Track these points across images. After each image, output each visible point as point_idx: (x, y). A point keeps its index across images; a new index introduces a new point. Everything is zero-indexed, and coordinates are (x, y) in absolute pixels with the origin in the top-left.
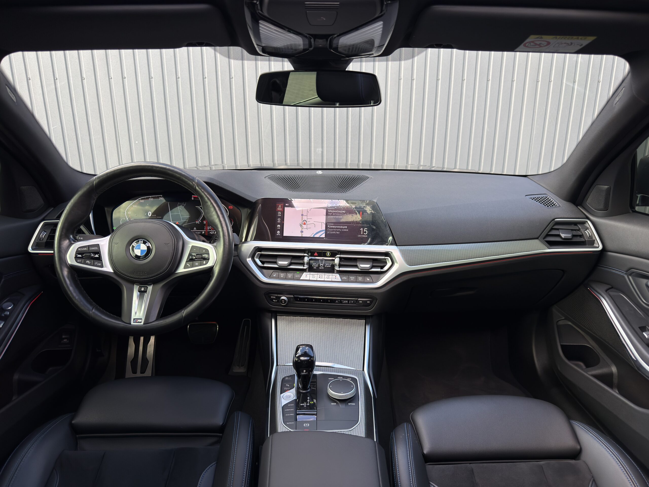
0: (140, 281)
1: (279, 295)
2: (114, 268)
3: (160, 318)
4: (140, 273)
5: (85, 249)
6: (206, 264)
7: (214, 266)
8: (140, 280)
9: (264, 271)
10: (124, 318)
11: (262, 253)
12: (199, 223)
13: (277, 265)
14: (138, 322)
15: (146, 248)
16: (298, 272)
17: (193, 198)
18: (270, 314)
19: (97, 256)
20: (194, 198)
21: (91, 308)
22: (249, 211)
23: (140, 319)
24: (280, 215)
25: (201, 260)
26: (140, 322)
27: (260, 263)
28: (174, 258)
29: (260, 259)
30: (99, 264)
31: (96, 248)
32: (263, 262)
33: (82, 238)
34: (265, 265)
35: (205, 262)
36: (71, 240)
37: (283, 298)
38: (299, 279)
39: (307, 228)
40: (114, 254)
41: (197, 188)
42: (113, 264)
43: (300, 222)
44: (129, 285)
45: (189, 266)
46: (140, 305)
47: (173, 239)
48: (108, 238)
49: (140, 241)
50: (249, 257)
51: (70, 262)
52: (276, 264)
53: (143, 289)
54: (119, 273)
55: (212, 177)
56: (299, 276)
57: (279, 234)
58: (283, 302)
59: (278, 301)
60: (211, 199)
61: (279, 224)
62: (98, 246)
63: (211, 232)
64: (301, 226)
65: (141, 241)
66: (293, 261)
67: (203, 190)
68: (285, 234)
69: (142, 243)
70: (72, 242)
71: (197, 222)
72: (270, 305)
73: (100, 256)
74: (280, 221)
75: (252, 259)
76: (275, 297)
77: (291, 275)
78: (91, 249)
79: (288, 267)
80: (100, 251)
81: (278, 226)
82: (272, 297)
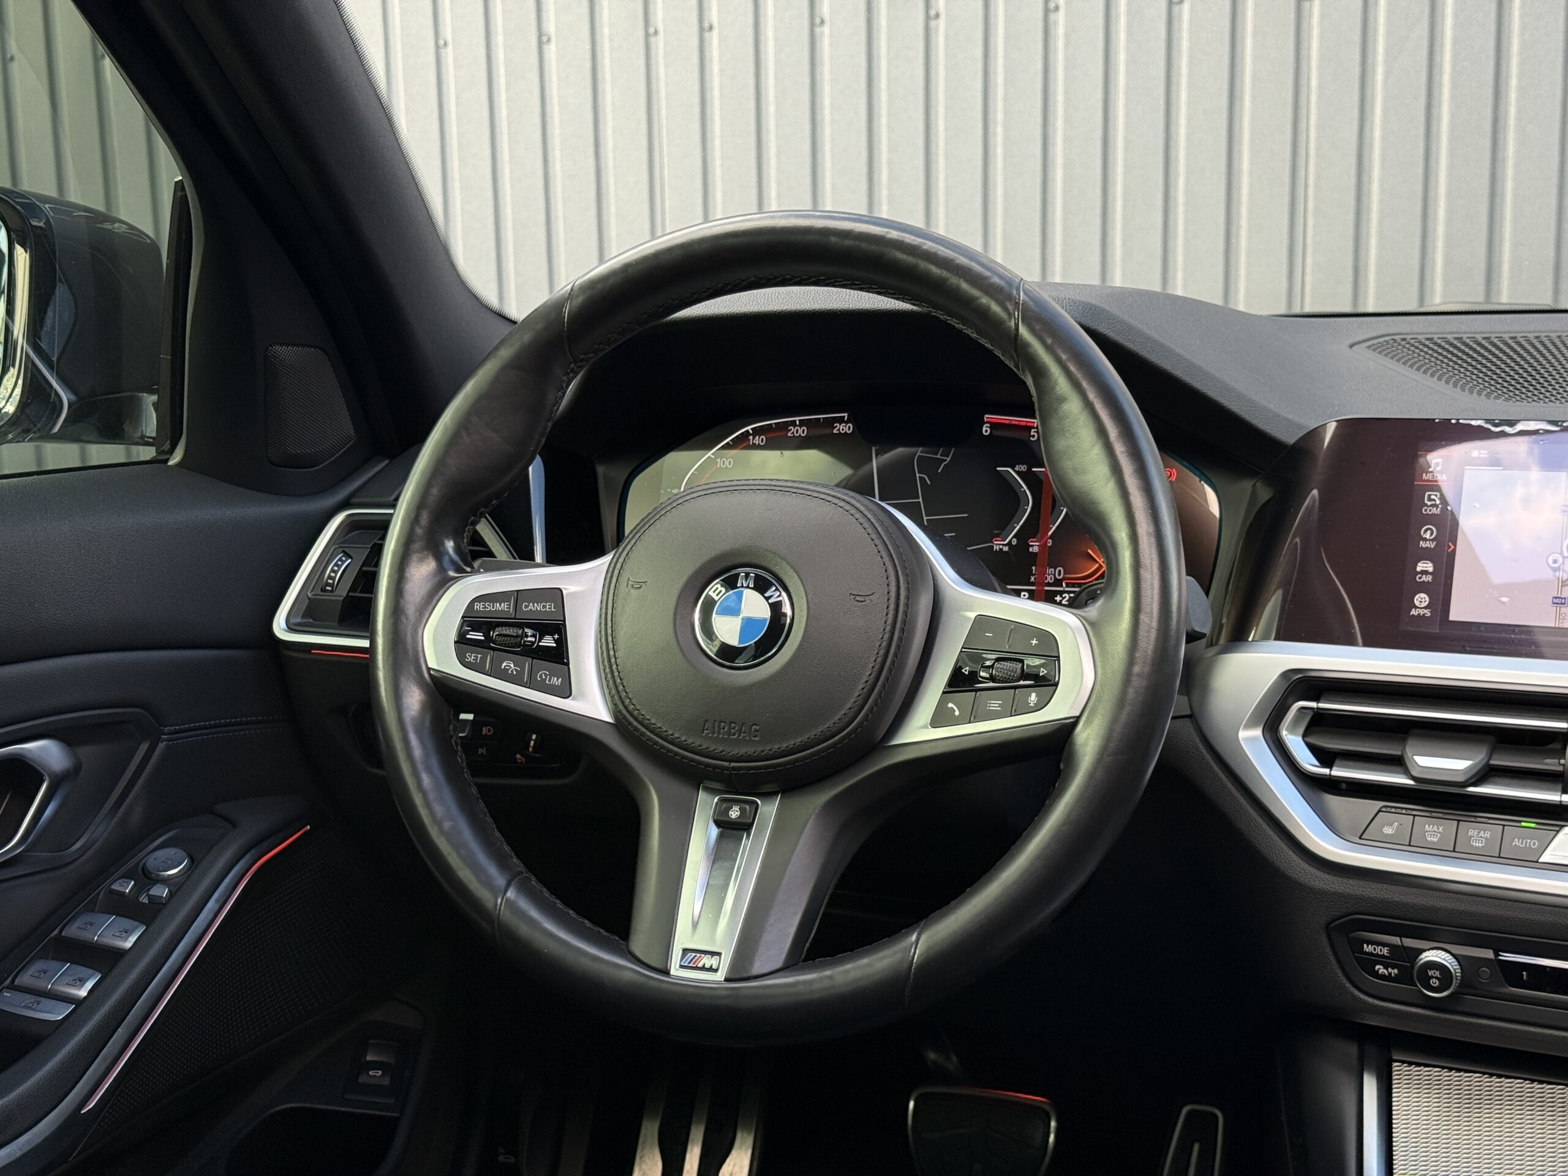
0: (727, 768)
1: (1409, 942)
2: (616, 697)
3: (804, 961)
4: (730, 729)
5: (502, 607)
8: (726, 764)
9: (1334, 802)
10: (639, 943)
11: (1322, 705)
12: (1006, 549)
13: (1407, 773)
15: (765, 613)
16: (1529, 823)
17: (986, 430)
18: (1353, 1050)
19: (548, 642)
20: (994, 426)
21: (500, 881)
22: (1265, 494)
24: (1435, 510)
25: (1015, 688)
27: (1308, 762)
29: (1309, 740)
30: (556, 681)
31: (549, 607)
32: (1325, 757)
34: (1338, 772)
36: (446, 559)
37: (1432, 955)
38: (1531, 862)
40: (622, 635)
41: (1023, 331)
42: (615, 681)
44: (678, 789)
45: (957, 713)
46: (715, 892)
47: (893, 579)
48: (604, 562)
49: (742, 578)
50: (1250, 725)
51: (432, 664)
52: (1400, 769)
53: (734, 813)
54: (636, 724)
56: (1534, 844)
57: (1422, 612)
58: (1435, 983)
59: (1405, 976)
61: (1427, 555)
62: (556, 597)
63: (1061, 593)
65: (749, 575)
66: (1500, 761)
68: (1458, 612)
69: (752, 585)
70: (452, 574)
71: (999, 545)
72: (1354, 996)
73: (562, 643)
74: (1433, 540)
75: (1268, 736)
76: (1390, 952)
77: (1488, 834)
78: (526, 607)
79: (1471, 789)
80: (564, 621)
81: (1419, 569)
82: (1368, 948)
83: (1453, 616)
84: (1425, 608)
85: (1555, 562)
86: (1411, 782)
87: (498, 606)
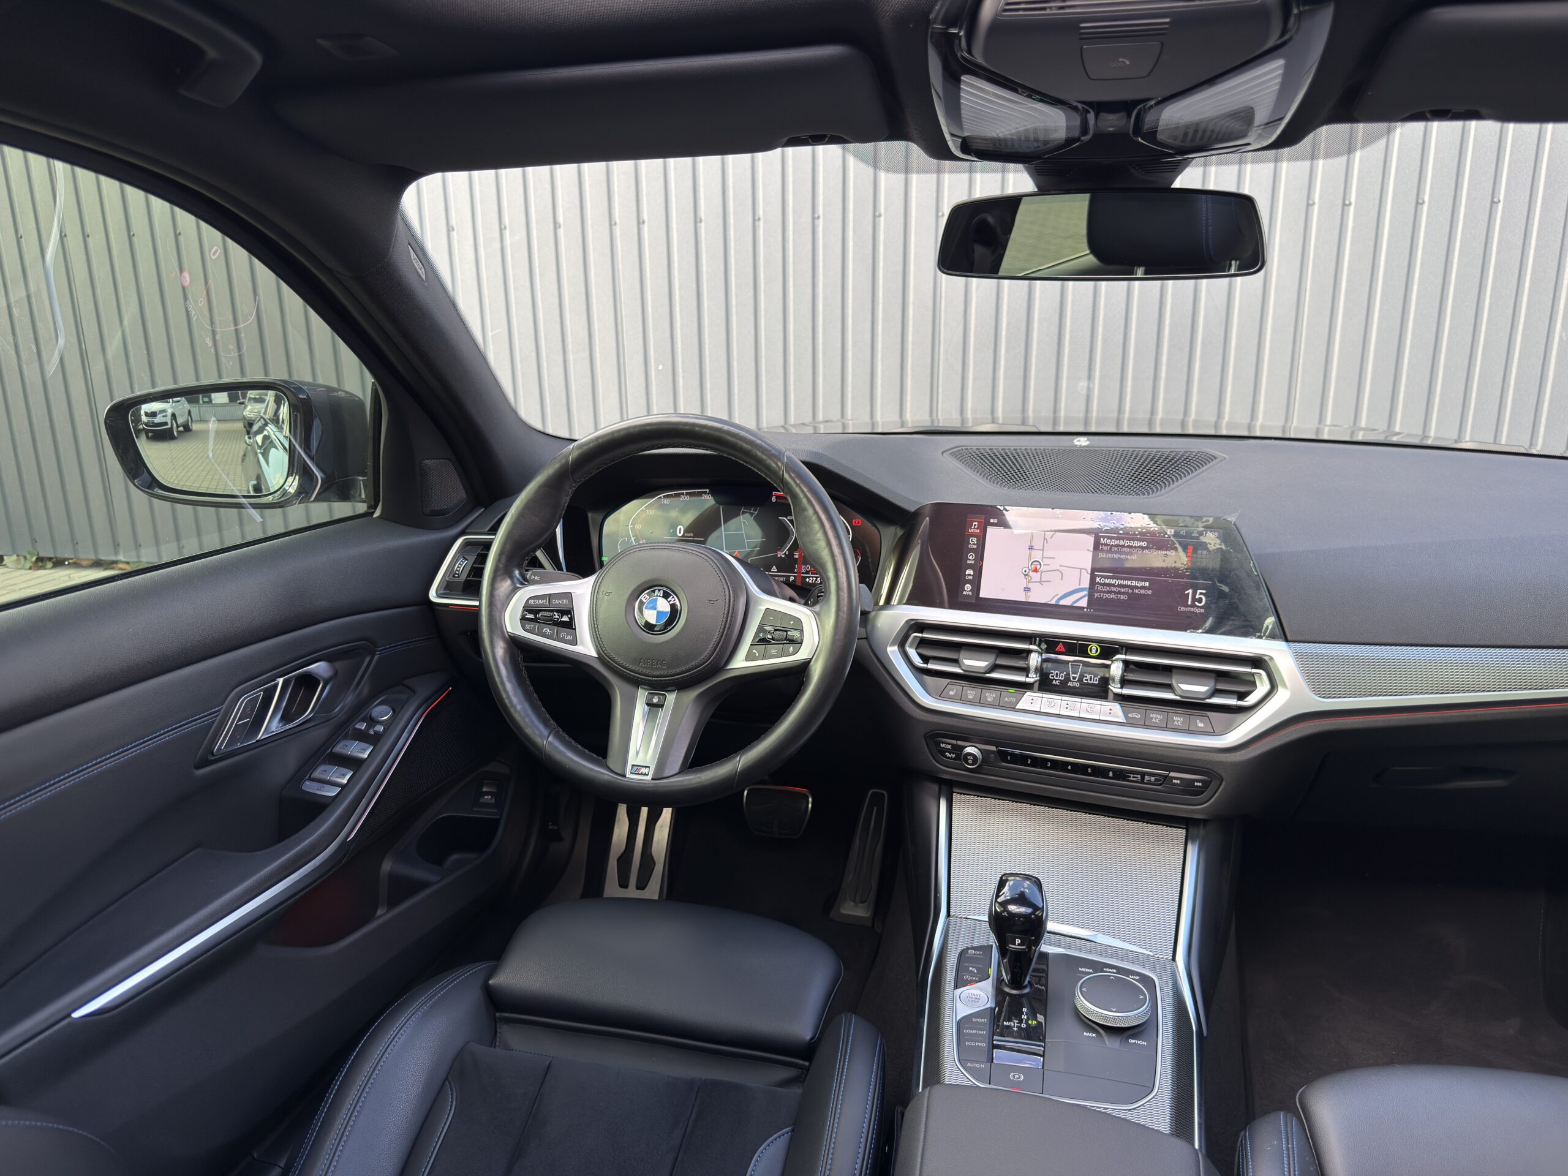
0: (651, 680)
1: (960, 743)
2: (599, 647)
3: (688, 768)
4: (652, 663)
5: (543, 602)
6: (794, 654)
7: (811, 659)
8: (651, 678)
9: (928, 679)
10: (613, 761)
11: (925, 635)
12: (783, 556)
13: (960, 667)
14: (642, 774)
15: (668, 609)
16: (1012, 690)
17: (774, 499)
18: (935, 787)
19: (565, 618)
20: (777, 497)
21: (545, 732)
22: (900, 532)
23: (646, 767)
24: (975, 547)
25: (783, 644)
26: (645, 774)
27: (917, 661)
28: (726, 635)
29: (918, 651)
30: (570, 638)
31: (565, 602)
32: (925, 659)
33: (537, 578)
34: (931, 666)
35: (791, 648)
36: (515, 579)
37: (970, 750)
38: (1012, 708)
39: (1040, 582)
40: (601, 616)
41: (786, 476)
42: (598, 639)
43: (1025, 564)
44: (628, 688)
45: (757, 655)
46: (648, 736)
47: (727, 592)
48: (591, 579)
49: (657, 591)
50: (892, 644)
51: (509, 630)
52: (957, 665)
53: (655, 700)
54: (608, 659)
55: (820, 451)
56: (1013, 700)
57: (968, 593)
58: (970, 762)
59: (958, 758)
60: (814, 503)
61: (970, 567)
62: (568, 596)
63: (809, 577)
64: (1025, 575)
65: (659, 590)
66: (1000, 662)
67: (798, 482)
68: (983, 594)
69: (661, 595)
70: (518, 585)
71: (780, 554)
72: (936, 766)
73: (572, 619)
74: (973, 560)
75: (900, 649)
76: (952, 747)
77: (994, 695)
78: (554, 602)
79: (988, 675)
80: (573, 608)
81: (967, 573)
82: (942, 745)
83: (981, 596)
84: (969, 591)
85: (1025, 571)
86: (962, 671)
87: (541, 602)
